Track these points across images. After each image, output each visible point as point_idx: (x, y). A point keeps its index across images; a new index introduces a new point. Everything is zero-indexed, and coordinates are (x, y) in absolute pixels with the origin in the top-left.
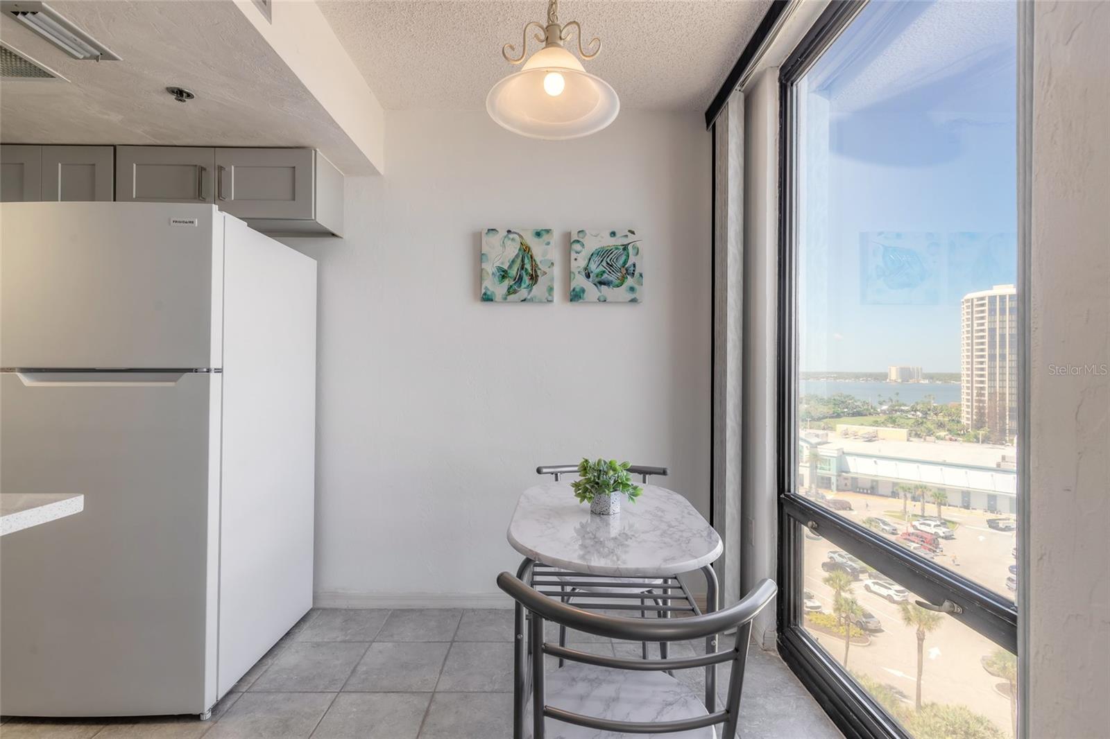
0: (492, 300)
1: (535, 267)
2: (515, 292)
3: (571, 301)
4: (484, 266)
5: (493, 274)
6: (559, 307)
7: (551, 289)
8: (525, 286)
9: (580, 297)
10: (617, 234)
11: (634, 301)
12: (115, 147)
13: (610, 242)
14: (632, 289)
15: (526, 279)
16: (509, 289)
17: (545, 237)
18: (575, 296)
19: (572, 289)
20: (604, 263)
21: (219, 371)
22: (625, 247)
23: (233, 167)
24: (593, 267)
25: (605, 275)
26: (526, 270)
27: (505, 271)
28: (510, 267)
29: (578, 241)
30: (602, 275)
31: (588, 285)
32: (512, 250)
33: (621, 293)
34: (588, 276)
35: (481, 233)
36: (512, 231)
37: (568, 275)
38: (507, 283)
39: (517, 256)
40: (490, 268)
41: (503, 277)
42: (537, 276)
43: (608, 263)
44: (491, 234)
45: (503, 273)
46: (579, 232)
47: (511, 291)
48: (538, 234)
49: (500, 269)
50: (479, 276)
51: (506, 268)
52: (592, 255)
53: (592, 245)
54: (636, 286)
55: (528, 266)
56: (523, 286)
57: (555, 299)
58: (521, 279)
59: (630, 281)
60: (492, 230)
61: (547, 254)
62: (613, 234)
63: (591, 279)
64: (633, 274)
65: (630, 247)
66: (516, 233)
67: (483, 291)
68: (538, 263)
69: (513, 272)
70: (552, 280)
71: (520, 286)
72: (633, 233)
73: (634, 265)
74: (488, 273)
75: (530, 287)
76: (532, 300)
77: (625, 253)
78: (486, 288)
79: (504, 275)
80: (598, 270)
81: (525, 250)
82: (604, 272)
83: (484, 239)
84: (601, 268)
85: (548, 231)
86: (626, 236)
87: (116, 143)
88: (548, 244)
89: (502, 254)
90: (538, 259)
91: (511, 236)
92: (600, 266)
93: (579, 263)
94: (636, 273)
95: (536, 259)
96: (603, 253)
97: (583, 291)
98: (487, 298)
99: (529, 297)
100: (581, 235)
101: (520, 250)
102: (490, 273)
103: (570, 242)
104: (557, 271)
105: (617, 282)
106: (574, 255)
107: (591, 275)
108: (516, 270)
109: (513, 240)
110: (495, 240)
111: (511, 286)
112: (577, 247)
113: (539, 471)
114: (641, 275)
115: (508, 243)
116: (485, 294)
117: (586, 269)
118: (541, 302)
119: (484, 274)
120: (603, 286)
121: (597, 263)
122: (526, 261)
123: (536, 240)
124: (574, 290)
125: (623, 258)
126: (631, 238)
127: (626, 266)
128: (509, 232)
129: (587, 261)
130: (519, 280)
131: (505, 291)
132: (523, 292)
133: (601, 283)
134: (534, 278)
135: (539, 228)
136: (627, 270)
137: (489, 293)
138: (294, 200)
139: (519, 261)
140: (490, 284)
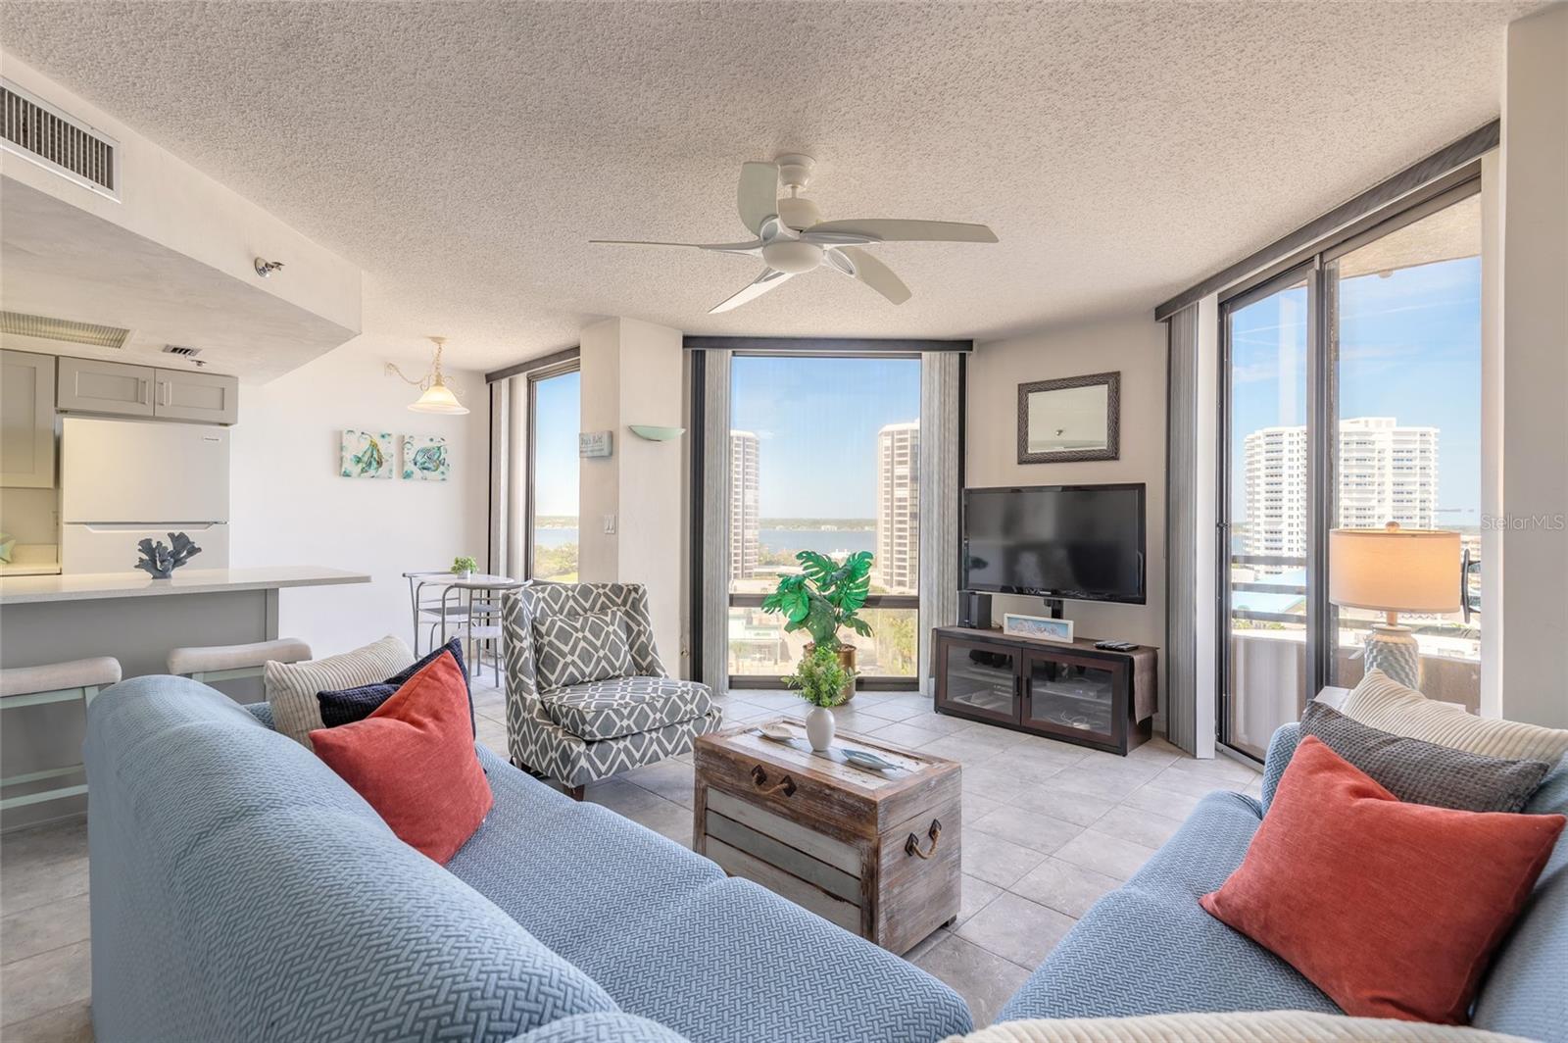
0: (349, 476)
1: (380, 457)
2: (366, 471)
3: (404, 478)
4: (344, 454)
5: (350, 459)
6: (397, 482)
7: (391, 471)
8: (374, 468)
9: (410, 477)
10: (434, 440)
11: (444, 480)
13: (430, 445)
14: (443, 473)
15: (374, 464)
16: (362, 469)
17: (387, 438)
18: (407, 476)
19: (404, 471)
20: (426, 457)
21: (234, 523)
22: (439, 448)
24: (419, 458)
25: (426, 464)
26: (374, 458)
27: (360, 458)
28: (363, 456)
29: (409, 443)
30: (424, 464)
31: (415, 469)
32: (365, 445)
33: (436, 475)
34: (416, 464)
35: (341, 433)
36: (365, 433)
37: (403, 463)
38: (361, 465)
39: (368, 449)
40: (348, 455)
41: (358, 462)
42: (382, 462)
43: (428, 457)
44: (350, 434)
46: (410, 437)
47: (363, 471)
48: (383, 436)
49: (355, 456)
50: (340, 460)
51: (360, 456)
52: (418, 451)
53: (418, 445)
54: (445, 471)
55: (375, 455)
56: (372, 468)
57: (394, 477)
58: (370, 463)
59: (442, 468)
60: (351, 431)
61: (388, 449)
62: (432, 440)
63: (417, 466)
64: (443, 464)
65: (442, 449)
66: (367, 435)
67: (343, 470)
68: (382, 454)
69: (365, 459)
70: (392, 465)
71: (369, 468)
72: (444, 440)
73: (444, 459)
74: (347, 459)
75: (377, 469)
76: (378, 477)
77: (439, 451)
78: (345, 468)
79: (359, 460)
80: (422, 461)
81: (374, 446)
82: (426, 462)
83: (345, 436)
84: (424, 460)
85: (389, 435)
86: (440, 442)
87: (57, 354)
88: (389, 443)
89: (357, 447)
90: (382, 451)
91: (364, 436)
92: (424, 458)
93: (409, 456)
94: (445, 464)
96: (426, 451)
97: (412, 473)
98: (346, 475)
99: (376, 475)
100: (411, 439)
101: (370, 445)
103: (403, 443)
104: (395, 461)
105: (433, 468)
106: (406, 451)
108: (367, 457)
109: (365, 439)
110: (353, 438)
111: (364, 468)
112: (408, 446)
113: (404, 575)
114: (448, 465)
115: (362, 440)
116: (345, 472)
117: (414, 460)
118: (384, 478)
119: (344, 459)
121: (421, 457)
122: (374, 452)
123: (382, 439)
124: (406, 472)
125: (438, 455)
126: (442, 443)
127: (440, 459)
128: (362, 433)
129: (415, 455)
131: (360, 470)
132: (372, 472)
133: (424, 469)
134: (380, 463)
135: (384, 433)
136: (440, 462)
137: (347, 471)
138: (223, 409)
139: (369, 454)
140: (349, 465)
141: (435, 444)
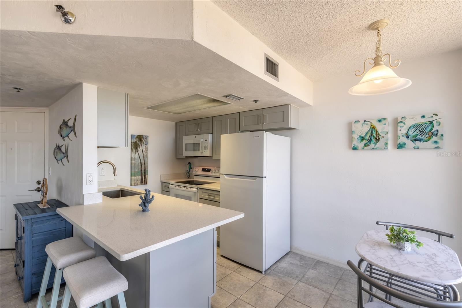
0: (357, 149)
1: (378, 135)
2: (368, 145)
3: (398, 148)
4: (353, 136)
5: (357, 139)
6: (391, 151)
7: (386, 144)
8: (373, 143)
9: (403, 147)
10: (425, 117)
11: (437, 148)
12: (240, 113)
13: (421, 121)
14: (436, 142)
15: (374, 140)
16: (365, 144)
17: (384, 122)
18: (401, 146)
19: (398, 143)
20: (418, 131)
21: (265, 177)
22: (431, 123)
23: (267, 114)
24: (411, 133)
25: (418, 137)
26: (374, 136)
27: (363, 137)
28: (366, 135)
29: (402, 122)
30: (416, 136)
31: (408, 142)
32: (367, 128)
33: (430, 144)
34: (408, 137)
35: (352, 122)
36: (366, 121)
37: (396, 137)
38: (364, 142)
39: (369, 131)
40: (356, 136)
41: (362, 140)
42: (379, 139)
43: (420, 131)
44: (357, 123)
45: (362, 138)
46: (402, 118)
47: (366, 145)
48: (380, 121)
49: (360, 136)
50: (351, 140)
51: (364, 136)
52: (410, 127)
53: (409, 123)
54: (439, 141)
55: (374, 135)
56: (372, 143)
57: (389, 148)
58: (371, 140)
59: (434, 138)
60: (357, 121)
61: (384, 129)
62: (423, 117)
63: (409, 139)
64: (437, 135)
65: (434, 122)
66: (367, 121)
67: (353, 146)
68: (380, 133)
69: (367, 137)
70: (387, 140)
71: (370, 143)
72: (436, 115)
73: (437, 131)
74: (355, 138)
75: (375, 144)
76: (376, 149)
77: (431, 125)
78: (354, 144)
79: (363, 139)
80: (414, 134)
81: (373, 128)
82: (418, 135)
83: (353, 125)
84: (415, 133)
85: (385, 119)
86: (432, 117)
87: (240, 112)
88: (385, 124)
89: (362, 130)
90: (379, 131)
91: (366, 123)
92: (415, 132)
93: (402, 132)
94: (438, 134)
95: (378, 131)
96: (416, 127)
97: (405, 144)
98: (355, 148)
99: (375, 148)
100: (403, 119)
101: (370, 128)
102: (356, 138)
103: (396, 123)
104: (390, 136)
105: (426, 139)
106: (399, 128)
107: (410, 137)
108: (369, 136)
109: (367, 124)
110: (359, 125)
111: (366, 143)
112: (402, 124)
113: (377, 223)
114: (442, 135)
115: (365, 126)
116: (354, 147)
117: (406, 134)
118: (381, 149)
119: (353, 139)
120: (416, 141)
121: (413, 131)
122: (374, 132)
123: (379, 123)
124: (399, 144)
125: (430, 128)
126: (435, 117)
127: (432, 131)
128: (365, 121)
129: (407, 130)
130: (370, 141)
131: (363, 145)
132: (372, 145)
133: (415, 140)
134: (378, 140)
135: (380, 118)
136: (432, 133)
137: (355, 146)
138: (284, 121)
139: (370, 133)
140: (356, 143)
141: (427, 120)
